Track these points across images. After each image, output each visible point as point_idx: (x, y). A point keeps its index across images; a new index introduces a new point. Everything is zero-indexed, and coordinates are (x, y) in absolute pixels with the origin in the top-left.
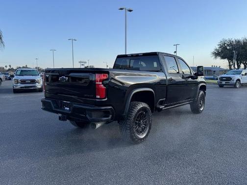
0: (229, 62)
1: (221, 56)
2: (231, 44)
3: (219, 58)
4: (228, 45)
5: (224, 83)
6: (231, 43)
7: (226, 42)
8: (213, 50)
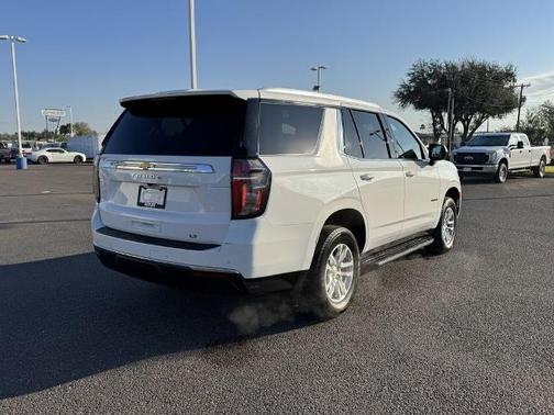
0: (433, 117)
1: (415, 103)
2: (435, 74)
3: (411, 107)
4: (430, 75)
5: (469, 170)
6: (435, 71)
7: (425, 68)
8: (396, 88)
